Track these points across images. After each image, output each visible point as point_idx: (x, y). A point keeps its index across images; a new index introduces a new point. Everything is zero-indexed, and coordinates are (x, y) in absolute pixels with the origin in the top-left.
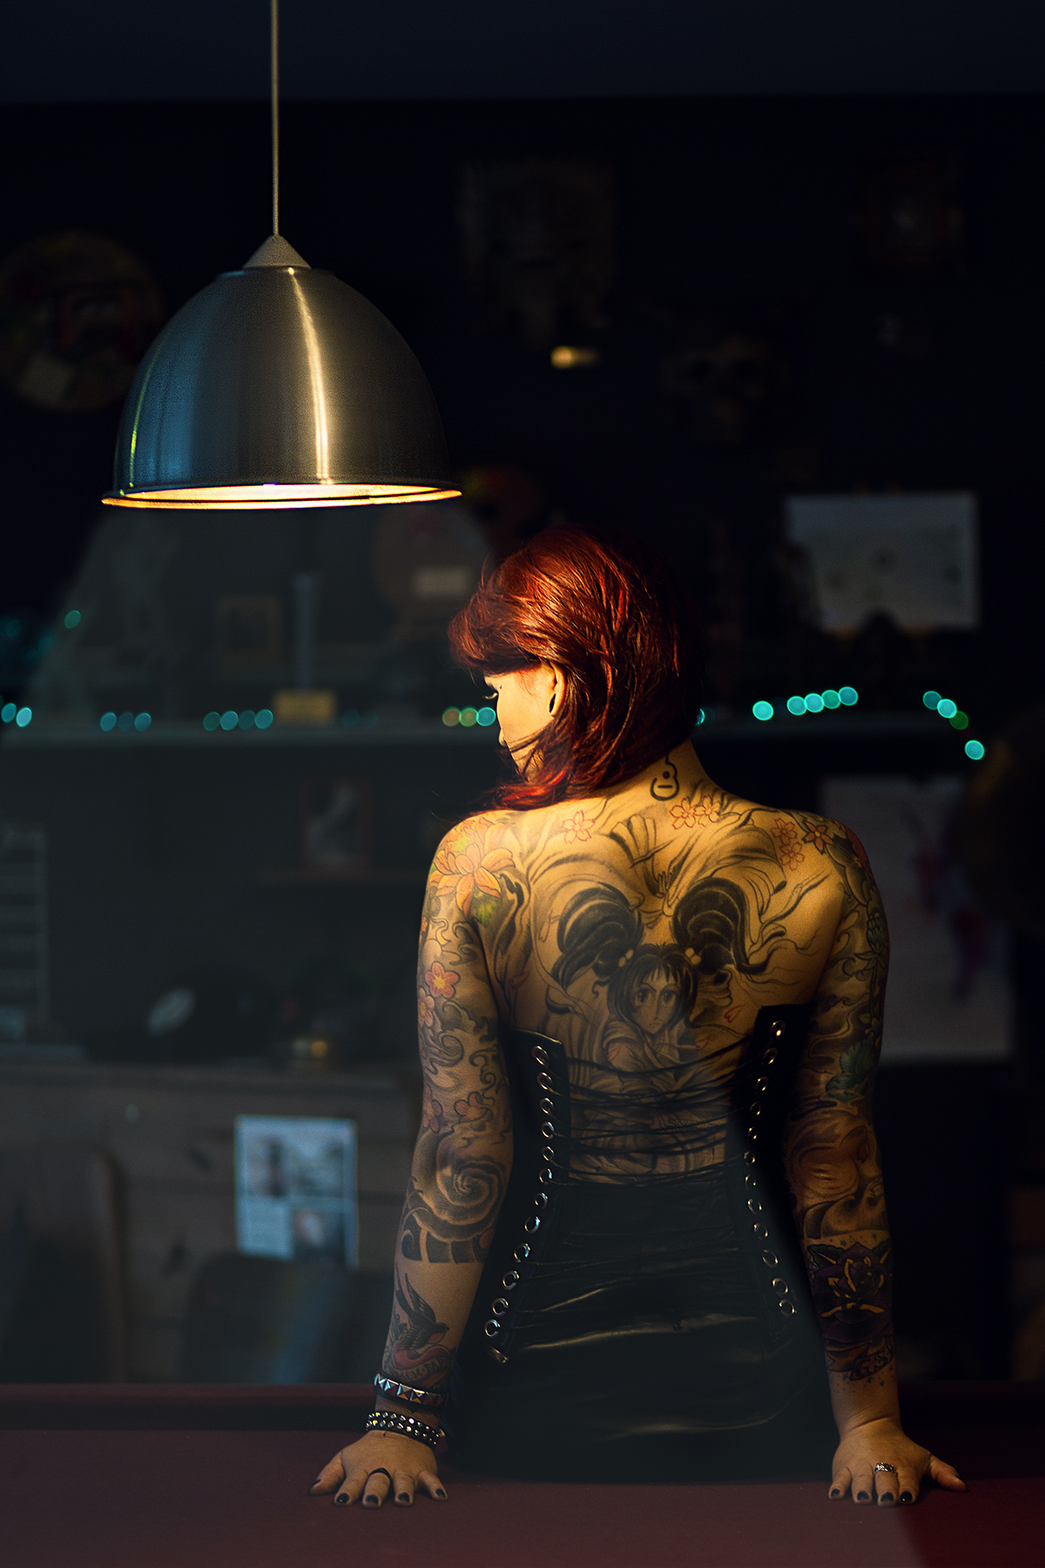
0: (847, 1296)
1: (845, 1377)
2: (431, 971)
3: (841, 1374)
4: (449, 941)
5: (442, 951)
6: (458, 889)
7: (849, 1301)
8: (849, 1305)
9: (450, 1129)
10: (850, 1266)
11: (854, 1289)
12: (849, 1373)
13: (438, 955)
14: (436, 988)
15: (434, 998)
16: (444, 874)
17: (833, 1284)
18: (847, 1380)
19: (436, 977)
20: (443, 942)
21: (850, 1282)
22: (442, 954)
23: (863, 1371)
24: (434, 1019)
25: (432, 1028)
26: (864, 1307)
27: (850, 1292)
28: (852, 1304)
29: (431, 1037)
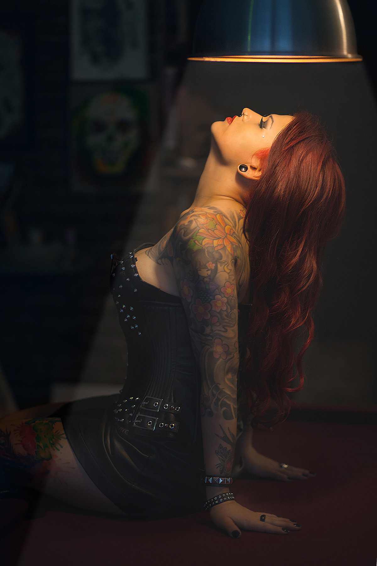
2: (225, 287)
4: (231, 270)
5: (229, 276)
6: (225, 244)
9: (233, 356)
13: (227, 278)
14: (228, 293)
15: (227, 298)
16: (214, 240)
19: (228, 288)
20: (228, 271)
22: (229, 277)
24: (227, 307)
25: (226, 311)
29: (226, 316)
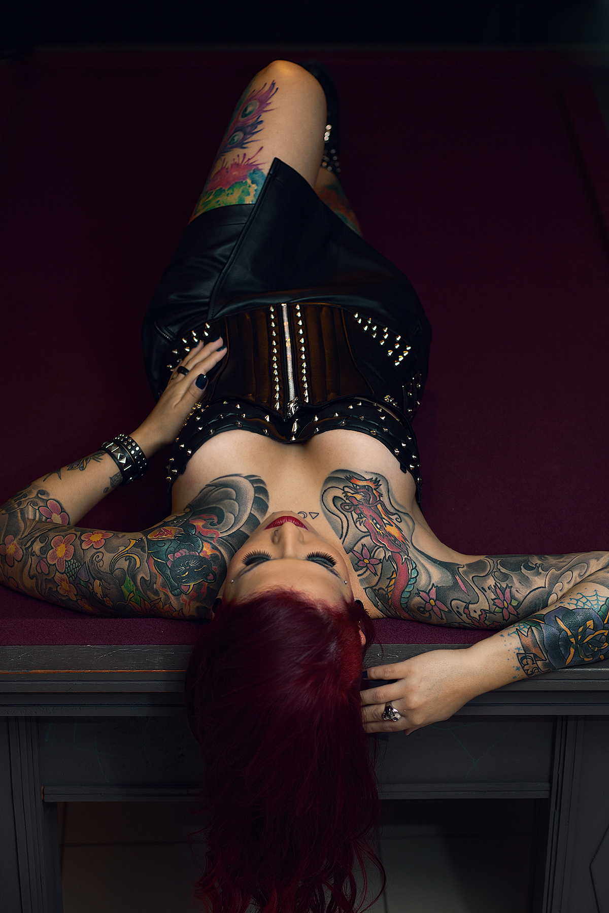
0: (579, 637)
1: (519, 649)
3: (520, 645)
7: (576, 640)
8: (573, 640)
10: (603, 634)
11: (585, 641)
12: (522, 652)
17: (588, 625)
18: (517, 651)
21: (591, 636)
23: (525, 662)
26: (572, 650)
27: (584, 638)
28: (574, 642)
